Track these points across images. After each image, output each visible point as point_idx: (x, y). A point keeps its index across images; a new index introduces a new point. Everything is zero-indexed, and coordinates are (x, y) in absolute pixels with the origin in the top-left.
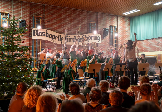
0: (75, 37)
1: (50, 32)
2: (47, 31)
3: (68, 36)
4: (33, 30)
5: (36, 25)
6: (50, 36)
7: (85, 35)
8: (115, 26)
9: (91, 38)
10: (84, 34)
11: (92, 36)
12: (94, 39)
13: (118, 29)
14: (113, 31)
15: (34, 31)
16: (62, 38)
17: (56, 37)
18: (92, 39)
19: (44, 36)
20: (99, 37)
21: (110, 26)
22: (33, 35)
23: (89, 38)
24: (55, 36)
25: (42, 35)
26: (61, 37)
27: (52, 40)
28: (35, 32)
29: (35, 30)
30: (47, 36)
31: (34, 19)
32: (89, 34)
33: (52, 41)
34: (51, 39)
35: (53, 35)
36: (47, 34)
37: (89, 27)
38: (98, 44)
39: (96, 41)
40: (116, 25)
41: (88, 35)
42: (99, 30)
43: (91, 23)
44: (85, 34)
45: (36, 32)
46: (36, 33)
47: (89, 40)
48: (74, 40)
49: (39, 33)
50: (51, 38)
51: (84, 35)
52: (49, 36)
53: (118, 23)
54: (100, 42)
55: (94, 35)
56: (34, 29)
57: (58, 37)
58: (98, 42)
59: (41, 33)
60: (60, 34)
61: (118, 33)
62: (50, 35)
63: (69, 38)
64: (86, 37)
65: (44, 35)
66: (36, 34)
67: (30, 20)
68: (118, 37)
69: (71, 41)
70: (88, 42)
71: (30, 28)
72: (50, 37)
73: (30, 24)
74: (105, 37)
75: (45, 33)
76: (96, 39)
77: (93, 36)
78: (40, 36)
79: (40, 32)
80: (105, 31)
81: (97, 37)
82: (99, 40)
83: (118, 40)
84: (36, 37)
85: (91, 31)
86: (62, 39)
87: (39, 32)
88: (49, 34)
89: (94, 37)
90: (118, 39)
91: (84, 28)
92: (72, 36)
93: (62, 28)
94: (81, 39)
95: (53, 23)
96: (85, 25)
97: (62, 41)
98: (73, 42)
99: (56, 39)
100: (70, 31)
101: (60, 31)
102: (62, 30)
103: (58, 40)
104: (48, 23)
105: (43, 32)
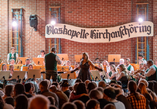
0: (107, 30)
1: (69, 27)
2: (65, 26)
3: (95, 31)
4: (47, 26)
6: (70, 32)
7: (124, 27)
9: (135, 29)
11: (137, 27)
12: (140, 31)
15: (48, 28)
16: (87, 33)
17: (78, 34)
18: (136, 32)
19: (61, 33)
20: (149, 26)
22: (47, 33)
23: (132, 29)
24: (76, 32)
25: (59, 32)
26: (85, 33)
27: (72, 38)
28: (50, 29)
29: (50, 26)
30: (65, 32)
33: (72, 40)
35: (73, 31)
36: (66, 30)
39: (145, 34)
41: (130, 25)
44: (125, 25)
45: (51, 28)
46: (51, 30)
47: (132, 32)
50: (70, 35)
51: (122, 26)
52: (67, 33)
54: (152, 35)
55: (140, 24)
58: (148, 36)
59: (57, 29)
60: (83, 29)
62: (69, 31)
63: (97, 33)
64: (125, 29)
66: (51, 32)
69: (100, 38)
70: (129, 36)
72: (69, 34)
75: (63, 30)
76: (143, 31)
78: (55, 33)
79: (56, 29)
81: (145, 26)
86: (87, 35)
87: (54, 28)
88: (68, 30)
89: (140, 27)
91: (126, 14)
92: (103, 30)
93: (89, 19)
94: (117, 33)
95: (76, 14)
96: (128, 10)
97: (86, 38)
98: (104, 38)
99: (77, 37)
100: (103, 22)
101: (86, 24)
102: (89, 22)
103: (81, 37)
104: (69, 14)
105: (59, 29)
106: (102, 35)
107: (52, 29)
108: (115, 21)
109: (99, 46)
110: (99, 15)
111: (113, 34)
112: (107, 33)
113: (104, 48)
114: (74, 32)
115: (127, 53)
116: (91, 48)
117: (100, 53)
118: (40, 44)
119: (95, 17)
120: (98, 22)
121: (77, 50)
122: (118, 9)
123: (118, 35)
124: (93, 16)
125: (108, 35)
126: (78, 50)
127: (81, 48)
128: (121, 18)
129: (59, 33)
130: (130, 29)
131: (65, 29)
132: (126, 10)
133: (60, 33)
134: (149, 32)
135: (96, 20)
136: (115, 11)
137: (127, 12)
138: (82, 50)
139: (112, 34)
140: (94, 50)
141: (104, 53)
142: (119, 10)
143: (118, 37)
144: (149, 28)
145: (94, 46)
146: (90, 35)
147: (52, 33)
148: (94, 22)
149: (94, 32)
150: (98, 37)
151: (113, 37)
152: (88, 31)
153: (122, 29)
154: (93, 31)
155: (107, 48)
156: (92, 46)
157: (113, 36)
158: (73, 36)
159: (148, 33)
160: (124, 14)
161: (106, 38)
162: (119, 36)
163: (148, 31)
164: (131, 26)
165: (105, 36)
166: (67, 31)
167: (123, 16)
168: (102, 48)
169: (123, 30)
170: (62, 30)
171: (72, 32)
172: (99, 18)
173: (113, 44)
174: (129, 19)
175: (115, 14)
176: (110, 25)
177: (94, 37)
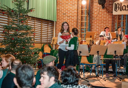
4: (115, 4)
22: (115, 10)
28: (118, 6)
29: (118, 4)
49: (123, 7)
66: (119, 9)
78: (123, 10)
79: (124, 6)
84: (119, 13)
87: (122, 5)
107: (120, 6)
118: (107, 21)
129: (127, 10)
147: (120, 9)
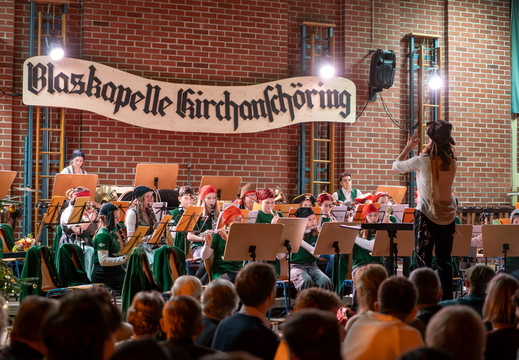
0: (227, 94)
1: (107, 74)
2: (92, 69)
3: (192, 92)
4: (30, 65)
5: (43, 40)
6: (109, 90)
7: (279, 87)
8: (435, 39)
9: (306, 97)
10: (274, 78)
11: (315, 92)
12: (322, 106)
13: (446, 54)
14: (419, 62)
15: (33, 70)
16: (166, 99)
18: (311, 106)
19: (80, 92)
20: (345, 92)
21: (406, 40)
22: (30, 89)
23: (299, 97)
24: (128, 90)
25: (71, 87)
26: (161, 97)
27: (116, 110)
28: (40, 75)
29: (40, 65)
30: (94, 91)
31: (36, 15)
32: (295, 80)
33: (119, 117)
34: (112, 107)
35: (121, 87)
36: (95, 84)
37: (301, 46)
38: (343, 129)
39: (332, 115)
40: (439, 35)
41: (293, 85)
42: (350, 62)
43: (308, 27)
44: (280, 82)
45: (43, 73)
46: (43, 78)
47: (299, 107)
48: (223, 109)
49: (57, 78)
50: (111, 100)
51: (273, 84)
52: (101, 93)
53: (446, 24)
54: (351, 118)
55: (321, 84)
56: (35, 60)
57: (145, 94)
58: (341, 120)
59: (65, 78)
60: (154, 83)
61: (447, 73)
62: (105, 87)
63: (198, 101)
64: (281, 95)
65: (78, 88)
66: (44, 85)
67: (16, 19)
68: (447, 94)
69: (207, 116)
70: (293, 118)
71: (15, 55)
72: (105, 98)
73: (17, 38)
74: (378, 95)
75: (85, 80)
76: (330, 106)
77: (319, 89)
78: (59, 90)
79: (62, 75)
80: (380, 63)
81: (336, 92)
82: (348, 106)
83: (447, 109)
84: (44, 99)
85: (309, 63)
86: (166, 104)
87: (56, 73)
88: (104, 82)
89: (322, 94)
90: (447, 104)
91: (274, 49)
92: (214, 93)
93: (163, 52)
94: (258, 105)
95: (121, 31)
96: (278, 38)
97: (163, 114)
98: (220, 117)
99: (134, 108)
100: (206, 66)
101: (154, 68)
102: (163, 63)
103: (146, 110)
104: (98, 30)
105: (74, 76)
106: (212, 109)
107: (46, 76)
108: (243, 68)
109: (195, 144)
110: (196, 43)
111: (246, 108)
112: (228, 103)
113: (208, 150)
114: (125, 92)
115: (276, 169)
116: (170, 149)
117: (198, 167)
119: (182, 47)
120: (190, 65)
121: (122, 153)
122: (251, 30)
123: (260, 113)
124: (177, 44)
125: (232, 108)
126: (128, 153)
127: (137, 148)
128: (258, 58)
129: (71, 92)
130: (295, 97)
131: (92, 77)
132: (273, 38)
133: (76, 92)
134: (344, 110)
135: (187, 59)
136: (243, 35)
137: (276, 43)
138: (139, 154)
139: (242, 107)
140: (178, 155)
141: (208, 167)
142: (253, 36)
143: (261, 118)
144: (345, 97)
145: (178, 143)
146: (174, 106)
147: (47, 88)
148: (179, 64)
149: (189, 96)
150: (202, 113)
151: (245, 118)
152: (169, 90)
153: (271, 94)
154: (186, 93)
155: (218, 150)
156: (173, 143)
157: (246, 113)
158: (119, 104)
159: (342, 114)
160: (269, 48)
161: (224, 120)
162: (264, 115)
163: (344, 106)
164: (297, 88)
165: (223, 112)
166: (101, 86)
167: (266, 53)
168: (202, 150)
169: (275, 97)
170: (83, 80)
171: (117, 91)
172: (196, 54)
173: (235, 140)
174: (281, 66)
175: (244, 46)
176: (227, 79)
177: (188, 112)
